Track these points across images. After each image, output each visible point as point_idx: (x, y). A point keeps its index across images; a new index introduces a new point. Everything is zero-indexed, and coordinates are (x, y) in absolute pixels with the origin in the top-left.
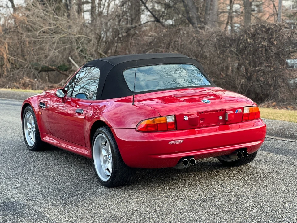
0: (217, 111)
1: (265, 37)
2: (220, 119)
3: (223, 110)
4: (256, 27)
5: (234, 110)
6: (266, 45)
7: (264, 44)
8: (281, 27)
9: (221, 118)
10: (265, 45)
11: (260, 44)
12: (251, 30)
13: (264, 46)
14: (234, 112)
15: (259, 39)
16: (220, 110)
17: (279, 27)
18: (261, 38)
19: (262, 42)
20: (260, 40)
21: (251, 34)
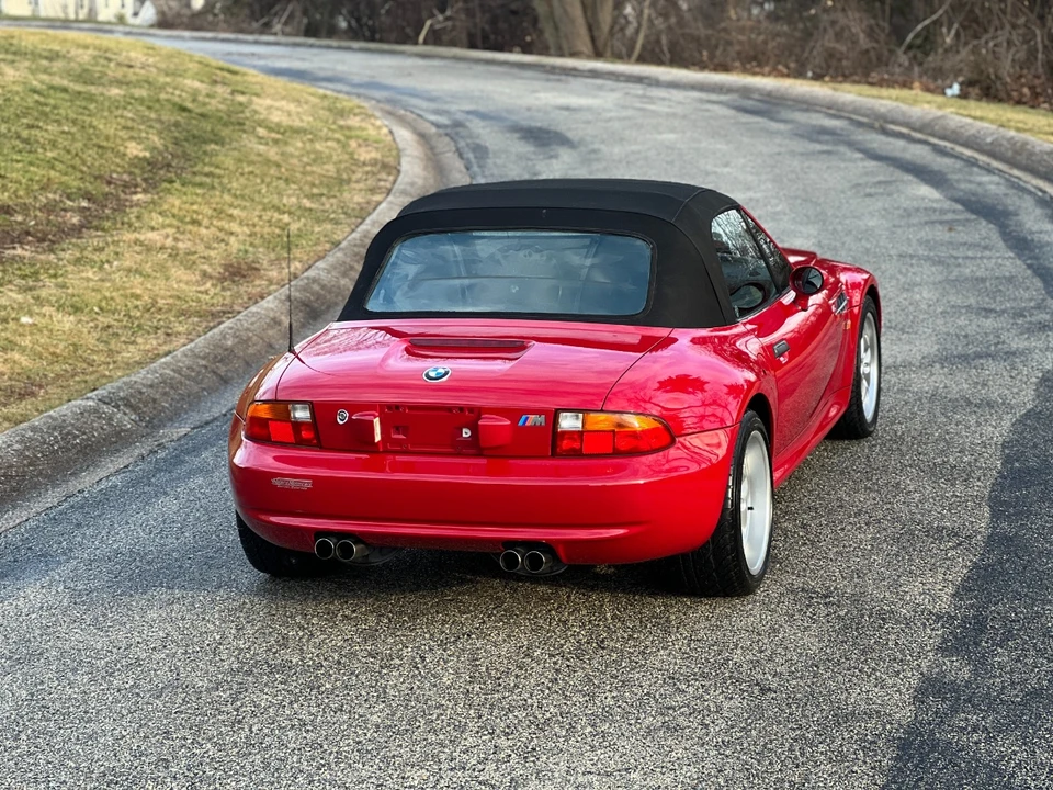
0: (448, 409)
2: (464, 435)
3: (472, 409)
5: (514, 414)
9: (466, 433)
14: (515, 420)
16: (461, 409)
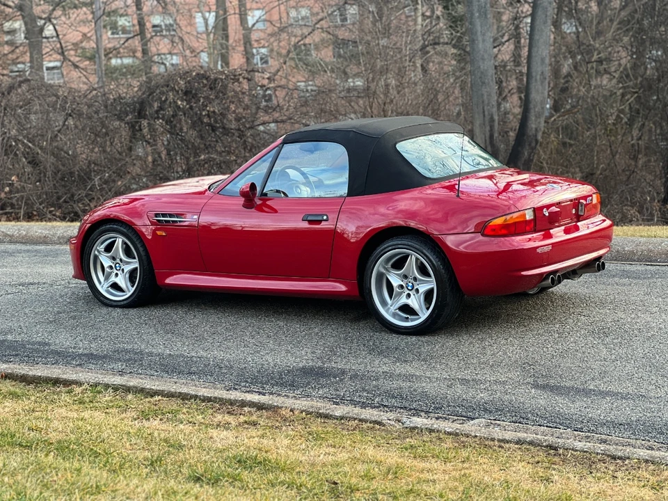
1: (211, 97)
3: (577, 199)
4: (187, 77)
6: (216, 111)
7: (212, 109)
8: (237, 77)
10: (214, 112)
11: (204, 110)
12: (179, 83)
13: (211, 114)
15: (200, 101)
17: (232, 77)
18: (203, 98)
19: (206, 106)
20: (203, 102)
21: (182, 90)
